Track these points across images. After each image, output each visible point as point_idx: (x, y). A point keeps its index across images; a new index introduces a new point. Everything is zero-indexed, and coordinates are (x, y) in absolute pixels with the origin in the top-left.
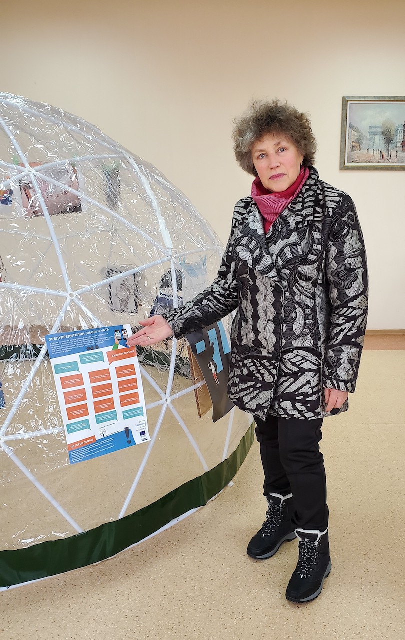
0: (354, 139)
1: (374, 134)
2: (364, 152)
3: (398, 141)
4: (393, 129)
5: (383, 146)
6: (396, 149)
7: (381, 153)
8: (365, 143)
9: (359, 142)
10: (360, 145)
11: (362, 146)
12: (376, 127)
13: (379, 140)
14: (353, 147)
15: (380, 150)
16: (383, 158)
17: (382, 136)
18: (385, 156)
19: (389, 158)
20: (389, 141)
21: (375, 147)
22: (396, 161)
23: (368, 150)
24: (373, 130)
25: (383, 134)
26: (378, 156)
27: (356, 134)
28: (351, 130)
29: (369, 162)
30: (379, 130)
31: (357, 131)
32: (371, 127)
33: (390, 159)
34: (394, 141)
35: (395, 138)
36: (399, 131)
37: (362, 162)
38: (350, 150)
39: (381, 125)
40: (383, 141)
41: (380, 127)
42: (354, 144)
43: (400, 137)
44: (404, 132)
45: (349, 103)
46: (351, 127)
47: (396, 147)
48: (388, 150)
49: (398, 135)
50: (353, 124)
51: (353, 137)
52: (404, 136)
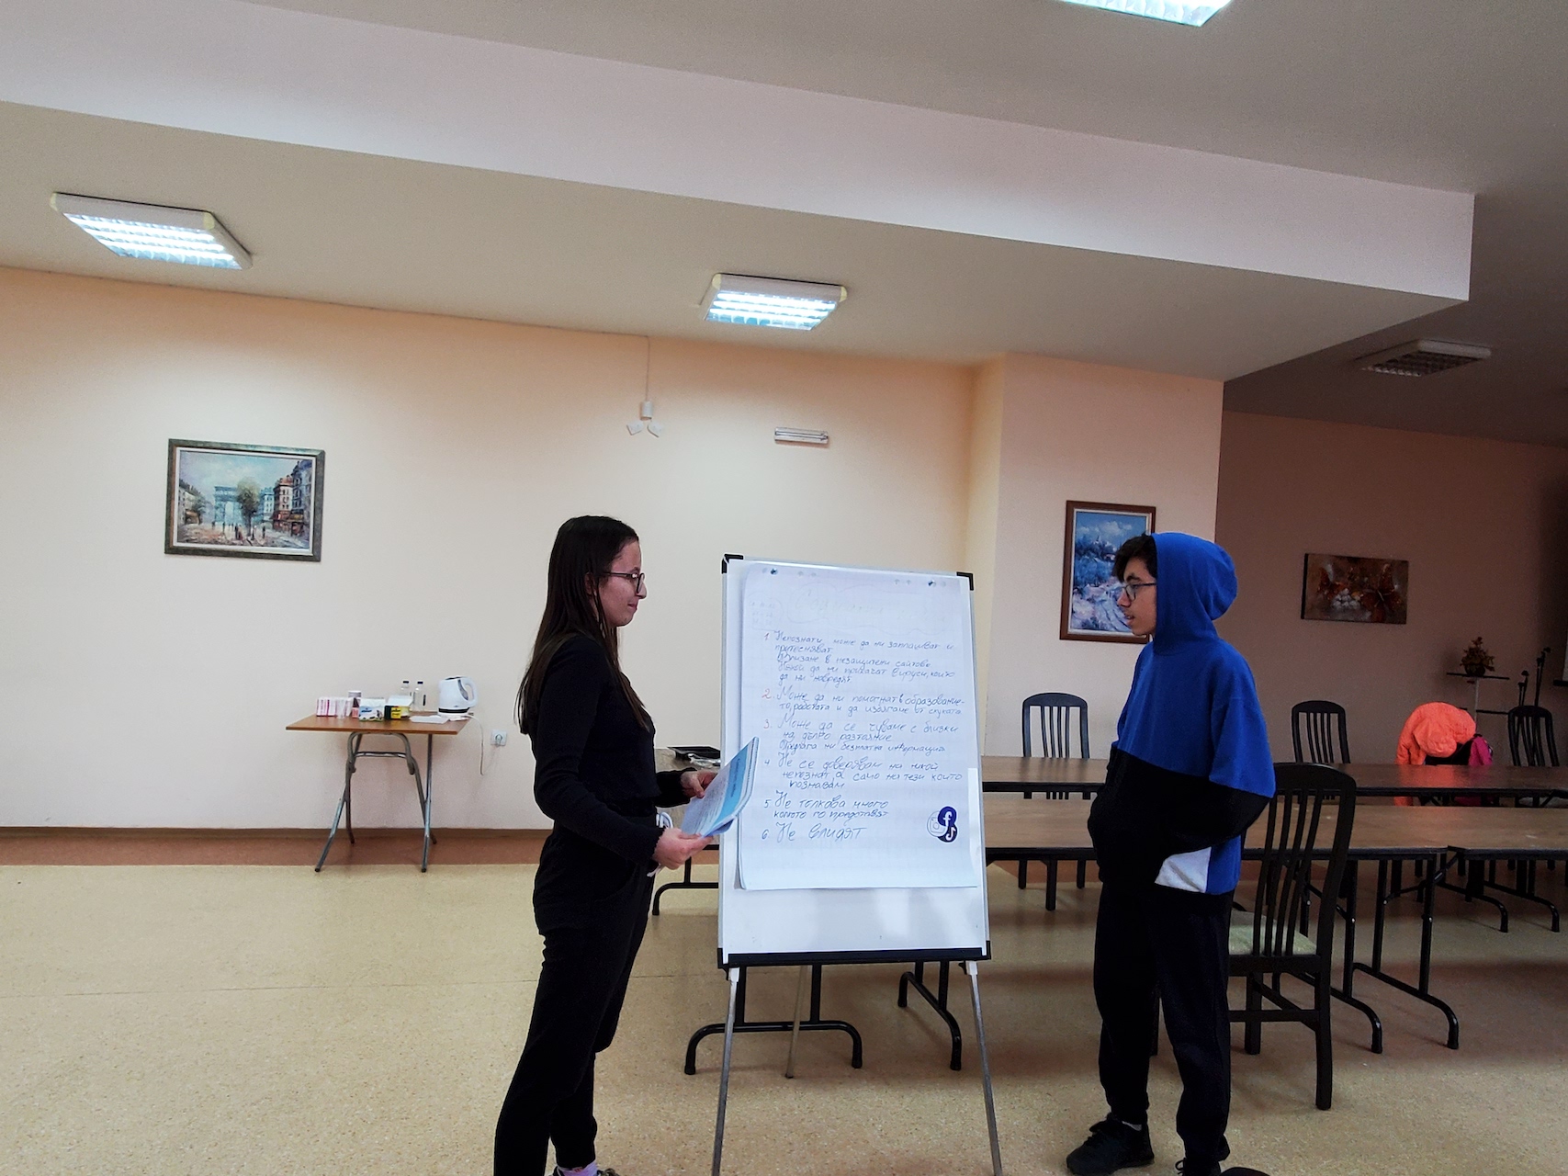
0: (189, 505)
1: (225, 499)
2: (206, 526)
3: (265, 512)
4: (256, 493)
5: (240, 519)
6: (262, 525)
7: (236, 529)
8: (208, 513)
9: (195, 514)
10: (199, 515)
11: (204, 517)
12: (225, 490)
13: (232, 509)
14: (187, 519)
15: (235, 524)
16: (239, 537)
17: (237, 504)
18: (244, 532)
19: (249, 538)
20: (249, 506)
21: (226, 520)
22: (262, 543)
23: (213, 524)
24: (221, 493)
25: (239, 499)
26: (230, 534)
27: (192, 497)
28: (183, 491)
29: (216, 543)
30: (231, 493)
31: (194, 493)
32: (217, 489)
33: (253, 539)
34: (259, 513)
35: (260, 507)
36: (266, 497)
37: (202, 543)
38: (182, 522)
39: (235, 486)
40: (240, 512)
41: (234, 490)
42: (188, 513)
43: (268, 507)
44: (277, 498)
45: (179, 449)
46: (183, 485)
47: (263, 521)
48: (249, 525)
49: (266, 503)
50: (186, 481)
51: (186, 502)
52: (277, 505)
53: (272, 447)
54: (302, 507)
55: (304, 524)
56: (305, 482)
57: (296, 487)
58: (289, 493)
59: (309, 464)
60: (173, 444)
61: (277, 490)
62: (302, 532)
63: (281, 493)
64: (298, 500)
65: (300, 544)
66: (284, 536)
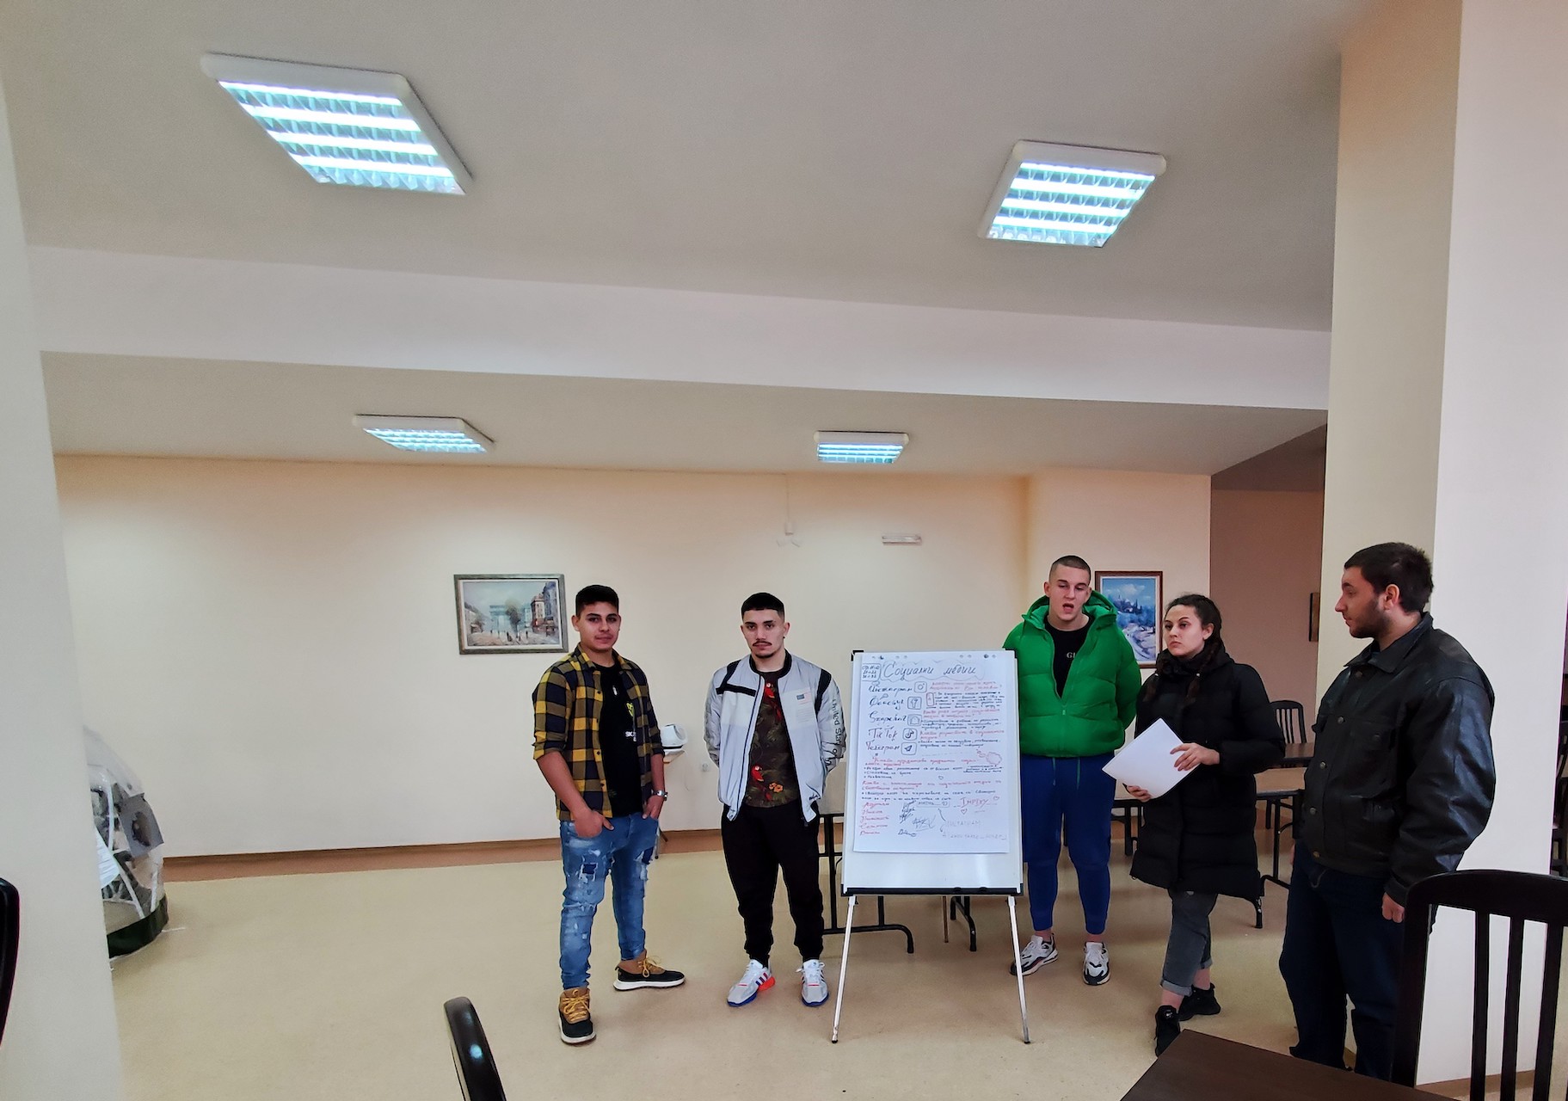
0: (473, 619)
1: (497, 614)
2: (486, 633)
3: (526, 620)
4: (519, 608)
5: (510, 626)
6: (526, 630)
7: (508, 633)
8: (487, 625)
9: (478, 626)
10: (480, 626)
11: (484, 627)
12: (495, 607)
13: (503, 620)
14: (472, 628)
15: (506, 630)
16: (510, 639)
17: (506, 616)
18: (513, 636)
19: (518, 640)
20: (515, 619)
21: (500, 628)
22: (527, 642)
23: (491, 631)
24: (495, 610)
25: (507, 613)
26: (505, 639)
27: (474, 614)
28: (467, 610)
29: (495, 645)
30: (502, 609)
31: (475, 611)
32: (492, 607)
33: (520, 639)
34: (522, 621)
35: (522, 617)
36: (526, 610)
37: (486, 645)
38: (470, 632)
39: (503, 604)
40: (509, 622)
41: (502, 607)
42: (473, 625)
43: (528, 617)
44: (534, 610)
45: (461, 582)
46: (467, 606)
47: (526, 627)
48: (516, 631)
49: (526, 614)
50: (469, 604)
51: (471, 618)
52: (534, 615)
53: (527, 575)
54: (552, 615)
55: (554, 628)
56: (552, 597)
57: (546, 601)
58: (541, 606)
59: (554, 585)
60: (457, 578)
61: (533, 605)
62: (554, 633)
63: (536, 606)
64: (548, 611)
65: (553, 641)
66: (541, 636)
